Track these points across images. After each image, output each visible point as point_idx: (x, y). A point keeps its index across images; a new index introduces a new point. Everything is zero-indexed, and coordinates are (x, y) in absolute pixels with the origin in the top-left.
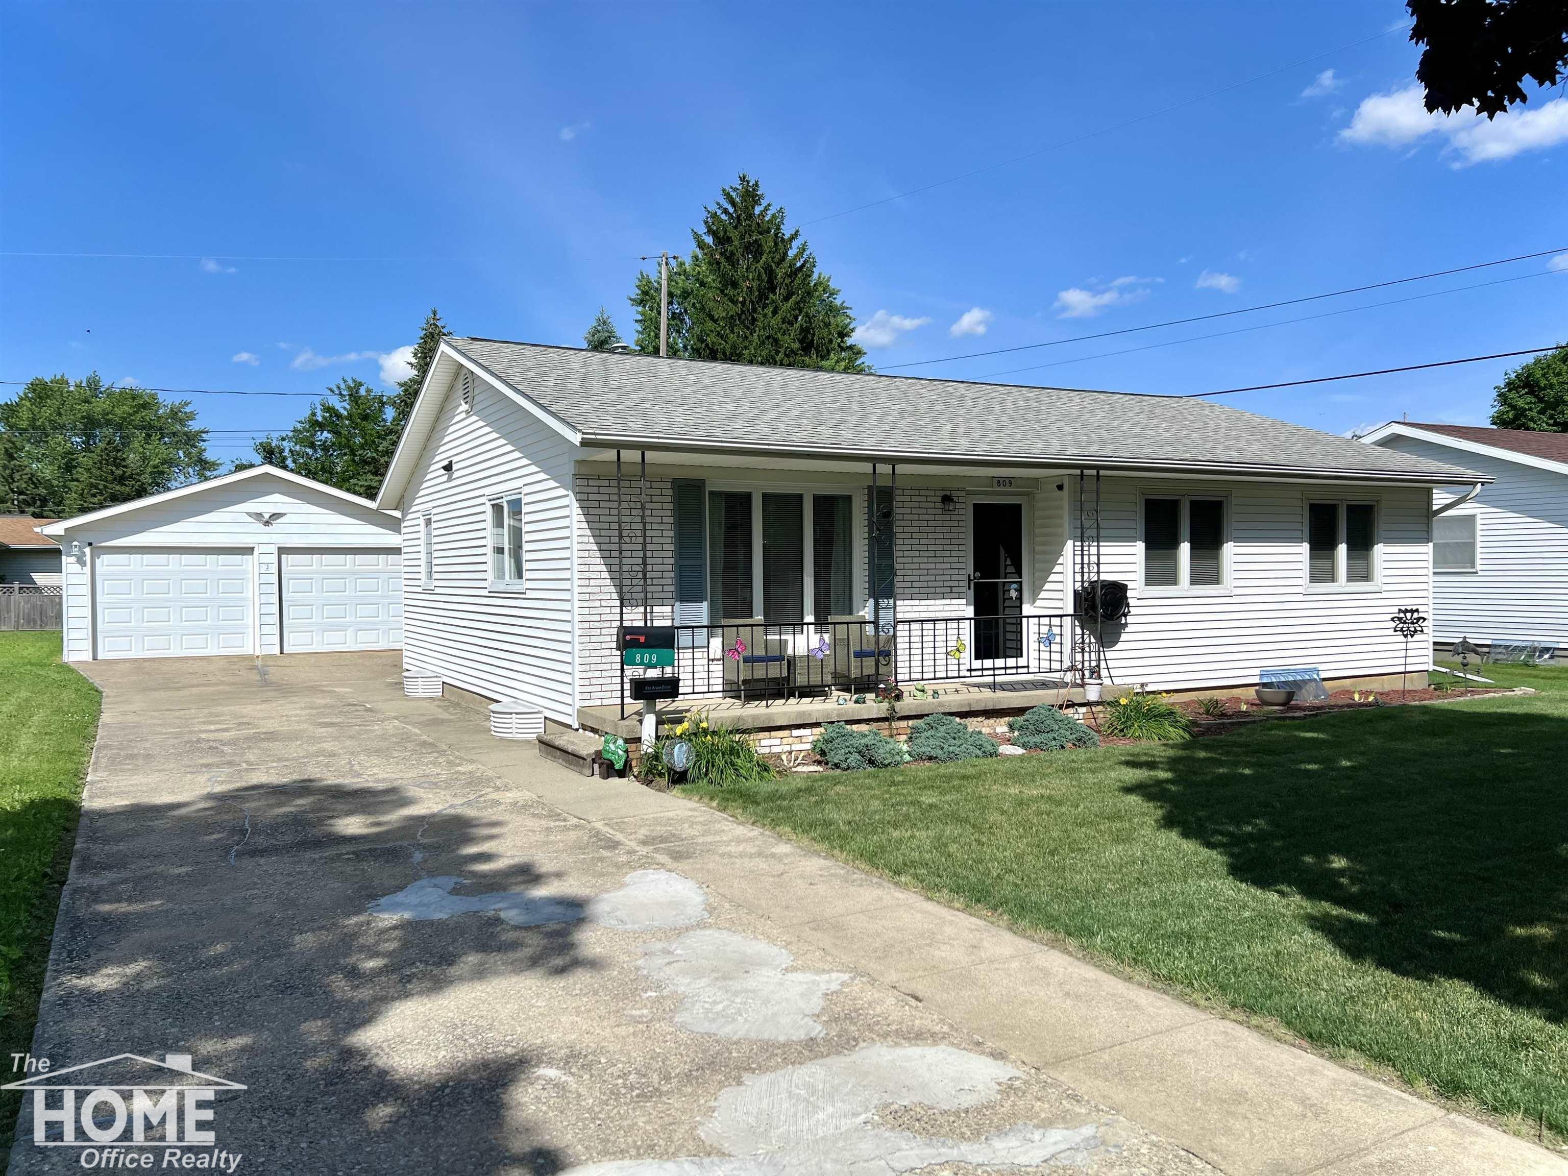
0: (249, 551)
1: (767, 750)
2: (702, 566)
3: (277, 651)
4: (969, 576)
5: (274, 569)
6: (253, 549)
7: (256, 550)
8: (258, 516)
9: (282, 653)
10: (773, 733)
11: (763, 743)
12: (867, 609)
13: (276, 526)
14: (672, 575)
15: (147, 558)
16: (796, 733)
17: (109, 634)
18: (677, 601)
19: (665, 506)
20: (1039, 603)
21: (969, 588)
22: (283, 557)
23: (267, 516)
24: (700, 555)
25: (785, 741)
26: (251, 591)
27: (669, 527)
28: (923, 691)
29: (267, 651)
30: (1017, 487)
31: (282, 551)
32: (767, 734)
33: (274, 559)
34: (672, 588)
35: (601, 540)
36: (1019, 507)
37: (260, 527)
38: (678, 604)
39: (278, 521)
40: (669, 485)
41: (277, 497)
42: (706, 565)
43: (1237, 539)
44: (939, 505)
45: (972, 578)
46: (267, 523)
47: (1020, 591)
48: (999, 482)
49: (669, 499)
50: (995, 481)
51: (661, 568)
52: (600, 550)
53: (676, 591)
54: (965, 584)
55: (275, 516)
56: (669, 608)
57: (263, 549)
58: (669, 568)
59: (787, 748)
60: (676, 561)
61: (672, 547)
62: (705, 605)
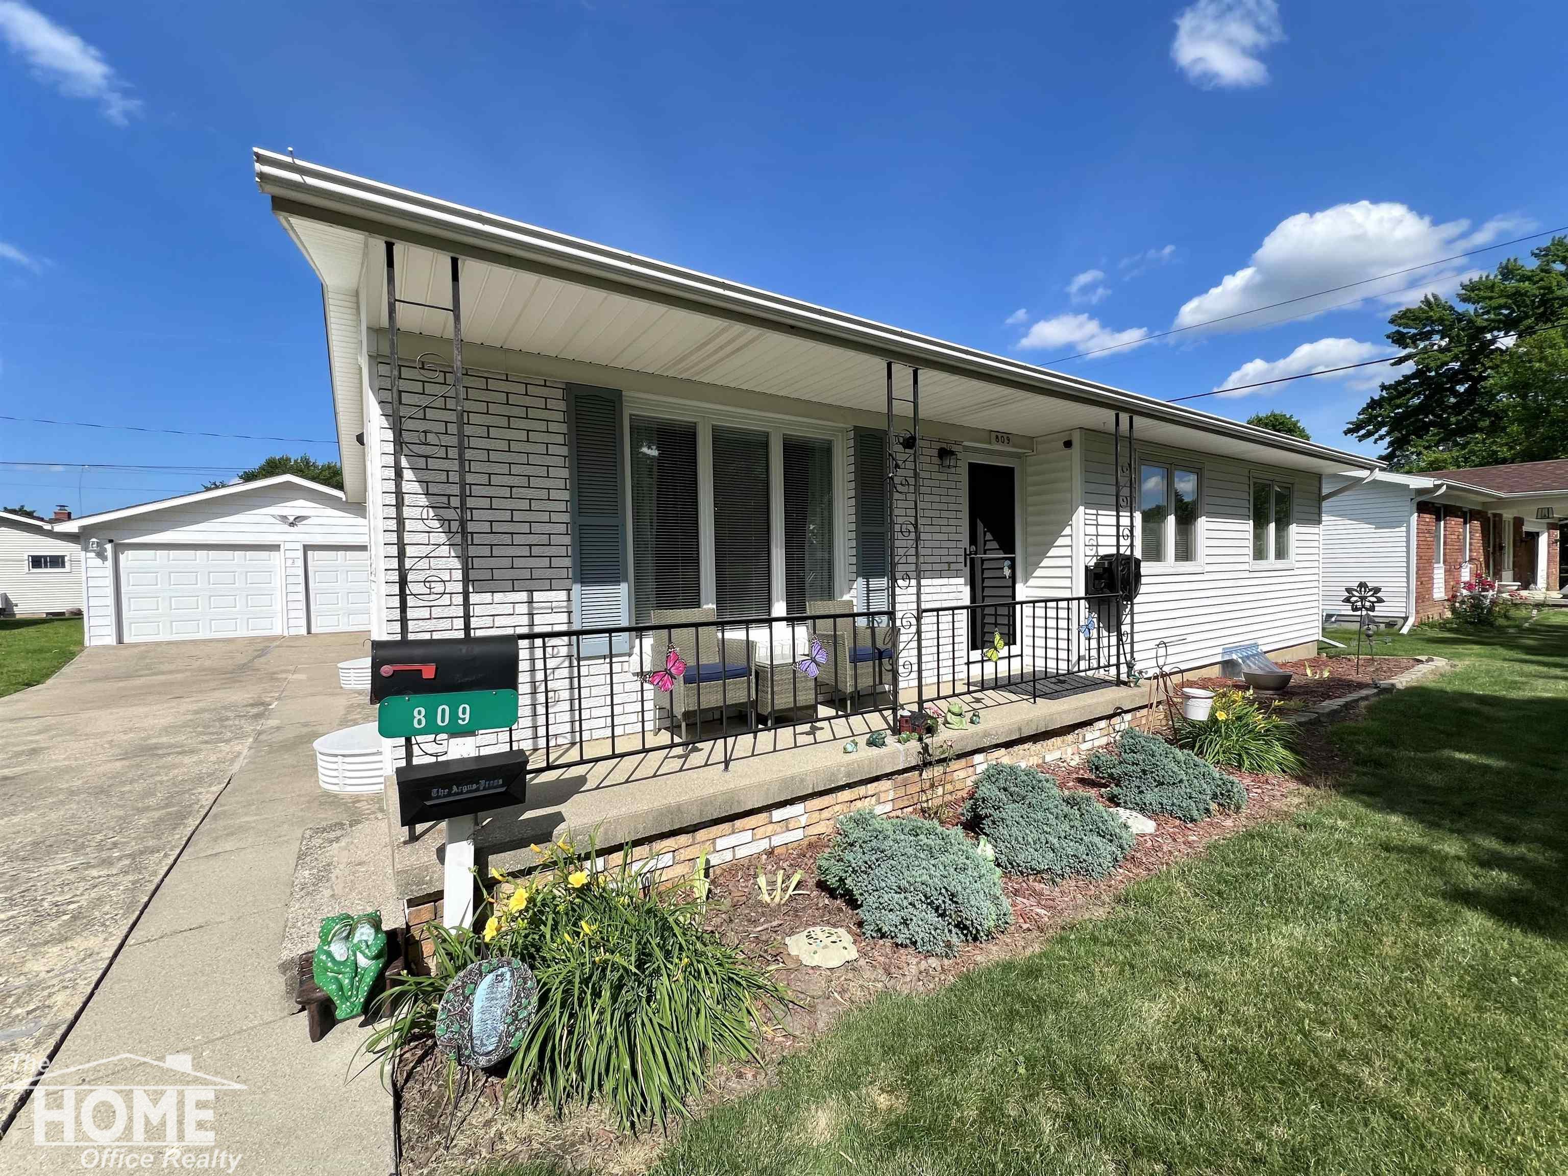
0: (276, 548)
1: (728, 856)
2: (617, 529)
3: (304, 631)
4: (965, 549)
5: (300, 563)
6: (279, 546)
7: (282, 547)
8: (284, 518)
9: (309, 632)
10: (738, 823)
11: (721, 844)
12: (853, 592)
13: (300, 528)
14: (567, 540)
15: (173, 553)
16: (778, 814)
17: (135, 621)
18: (575, 582)
19: (553, 427)
20: (1032, 582)
21: (965, 565)
22: (310, 553)
23: (291, 519)
24: (616, 510)
25: (760, 832)
26: (278, 581)
27: (560, 461)
28: (960, 715)
29: (293, 632)
30: (1014, 446)
31: (307, 548)
32: (726, 826)
33: (300, 554)
34: (567, 562)
35: (429, 476)
36: (1011, 470)
37: (286, 528)
38: (576, 588)
39: (304, 522)
40: (559, 394)
41: (301, 503)
42: (624, 525)
43: (1211, 514)
44: (936, 460)
45: (968, 552)
46: (292, 524)
47: (1013, 567)
48: (997, 437)
49: (560, 416)
50: (994, 435)
51: (547, 528)
52: (427, 494)
53: (574, 566)
54: (962, 559)
55: (299, 519)
56: (563, 595)
57: (288, 546)
58: (562, 528)
59: (764, 845)
60: (572, 517)
61: (566, 495)
62: (623, 588)
